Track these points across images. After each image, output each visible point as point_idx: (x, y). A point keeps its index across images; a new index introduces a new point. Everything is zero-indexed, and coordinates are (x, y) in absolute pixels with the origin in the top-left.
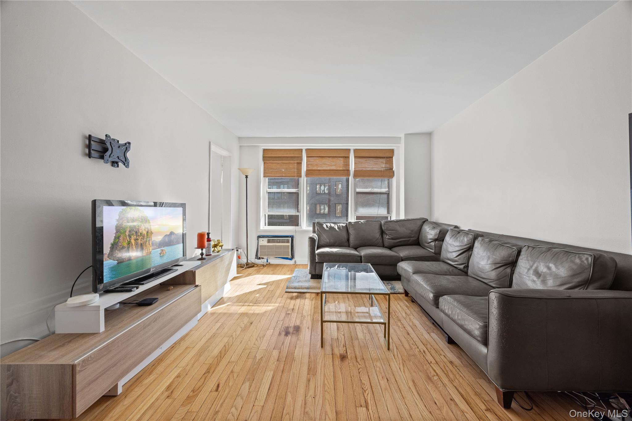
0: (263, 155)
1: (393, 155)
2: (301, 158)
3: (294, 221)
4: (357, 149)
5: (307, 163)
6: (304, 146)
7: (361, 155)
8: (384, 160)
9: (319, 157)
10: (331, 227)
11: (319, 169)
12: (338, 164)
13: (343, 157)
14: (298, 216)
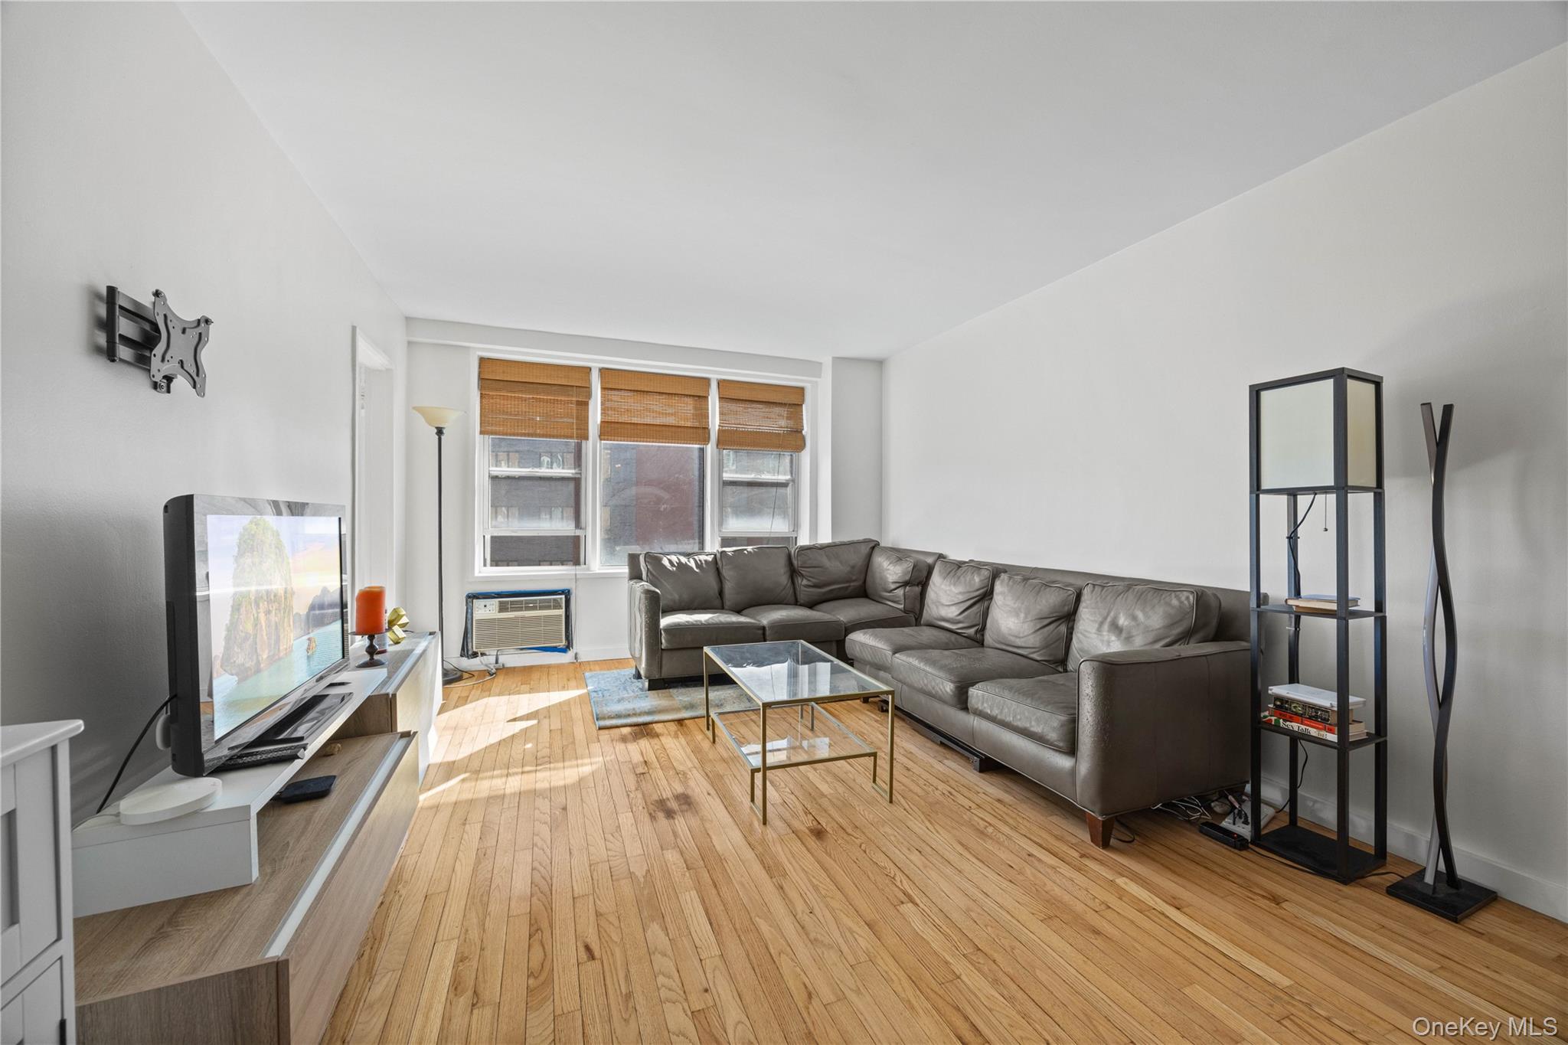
0: (480, 373)
1: (803, 401)
2: (587, 390)
3: (569, 551)
4: (724, 381)
5: (603, 404)
6: (595, 361)
7: (735, 394)
8: (783, 411)
9: (634, 391)
10: (680, 563)
11: (635, 420)
12: (681, 413)
13: (693, 396)
14: (577, 538)
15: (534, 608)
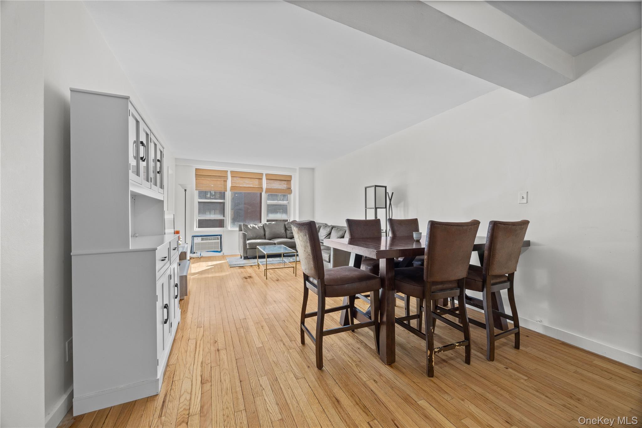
0: (195, 173)
1: (291, 179)
2: (226, 177)
3: (220, 224)
4: (267, 174)
5: (231, 181)
6: (229, 169)
7: (271, 178)
8: (286, 182)
9: (241, 177)
10: (253, 227)
11: (241, 186)
12: (254, 183)
13: (258, 178)
14: (224, 220)
15: (211, 240)
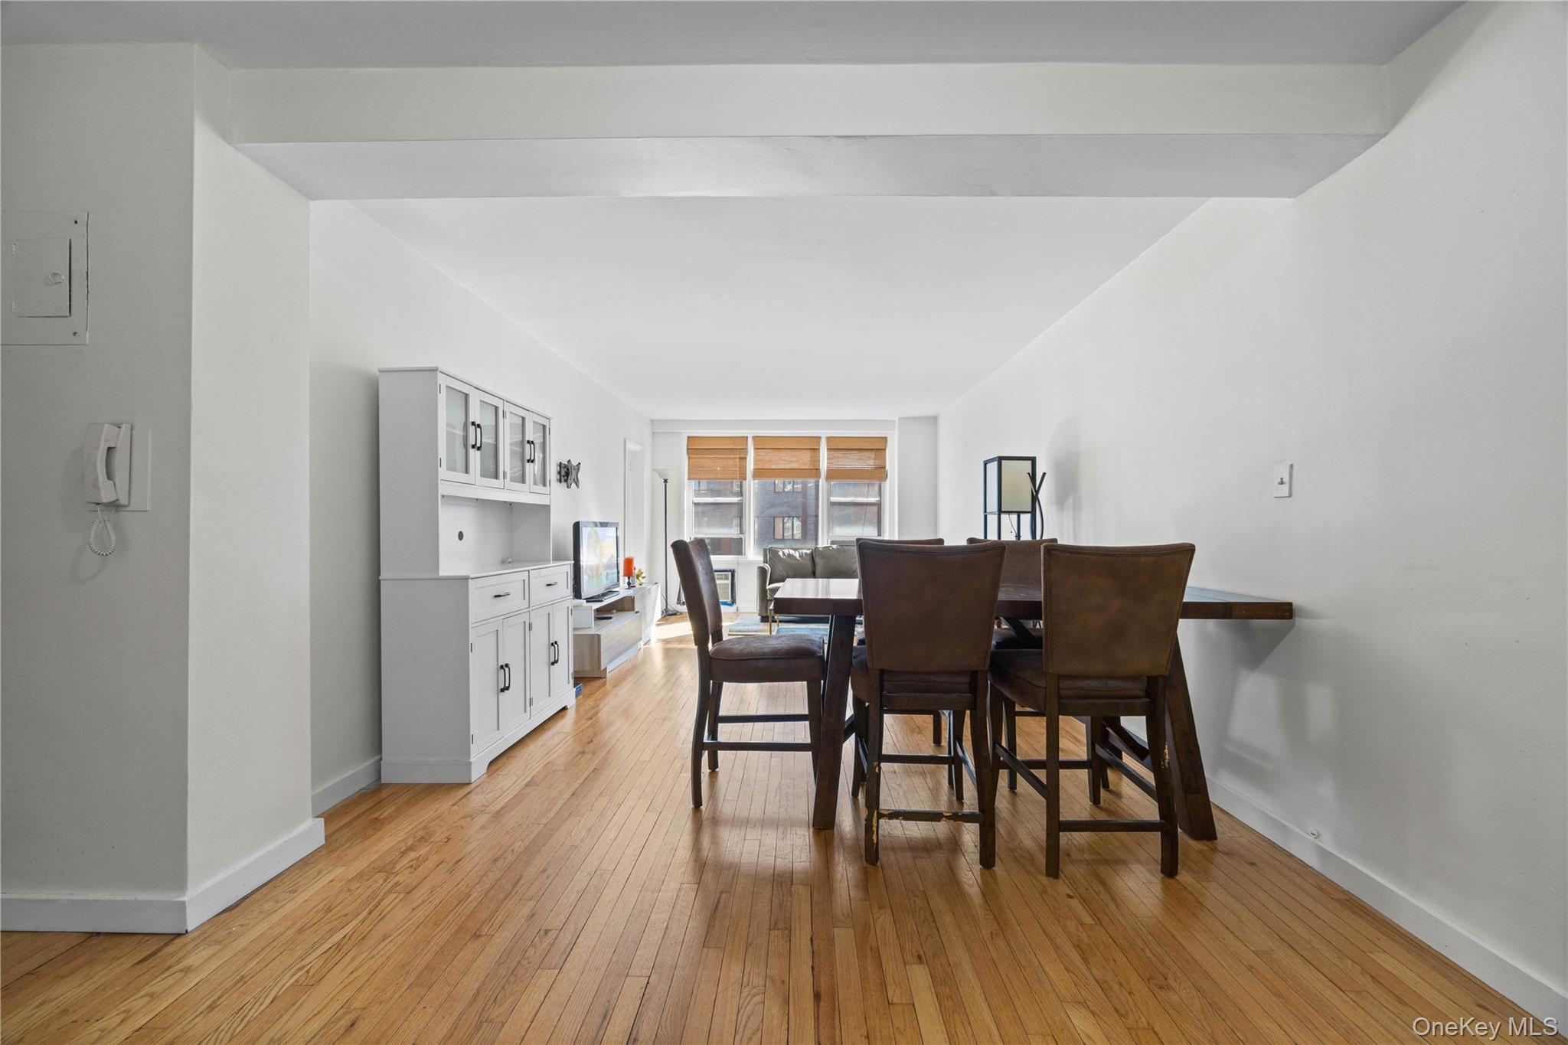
0: (688, 445)
1: (886, 447)
2: (745, 450)
3: (735, 547)
4: (830, 437)
5: (754, 458)
6: (750, 433)
7: (838, 446)
8: (872, 454)
9: (774, 448)
10: (789, 554)
11: (773, 467)
12: (802, 460)
13: (811, 449)
14: (741, 539)
